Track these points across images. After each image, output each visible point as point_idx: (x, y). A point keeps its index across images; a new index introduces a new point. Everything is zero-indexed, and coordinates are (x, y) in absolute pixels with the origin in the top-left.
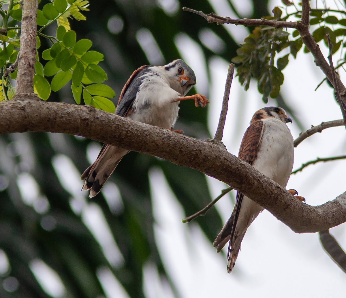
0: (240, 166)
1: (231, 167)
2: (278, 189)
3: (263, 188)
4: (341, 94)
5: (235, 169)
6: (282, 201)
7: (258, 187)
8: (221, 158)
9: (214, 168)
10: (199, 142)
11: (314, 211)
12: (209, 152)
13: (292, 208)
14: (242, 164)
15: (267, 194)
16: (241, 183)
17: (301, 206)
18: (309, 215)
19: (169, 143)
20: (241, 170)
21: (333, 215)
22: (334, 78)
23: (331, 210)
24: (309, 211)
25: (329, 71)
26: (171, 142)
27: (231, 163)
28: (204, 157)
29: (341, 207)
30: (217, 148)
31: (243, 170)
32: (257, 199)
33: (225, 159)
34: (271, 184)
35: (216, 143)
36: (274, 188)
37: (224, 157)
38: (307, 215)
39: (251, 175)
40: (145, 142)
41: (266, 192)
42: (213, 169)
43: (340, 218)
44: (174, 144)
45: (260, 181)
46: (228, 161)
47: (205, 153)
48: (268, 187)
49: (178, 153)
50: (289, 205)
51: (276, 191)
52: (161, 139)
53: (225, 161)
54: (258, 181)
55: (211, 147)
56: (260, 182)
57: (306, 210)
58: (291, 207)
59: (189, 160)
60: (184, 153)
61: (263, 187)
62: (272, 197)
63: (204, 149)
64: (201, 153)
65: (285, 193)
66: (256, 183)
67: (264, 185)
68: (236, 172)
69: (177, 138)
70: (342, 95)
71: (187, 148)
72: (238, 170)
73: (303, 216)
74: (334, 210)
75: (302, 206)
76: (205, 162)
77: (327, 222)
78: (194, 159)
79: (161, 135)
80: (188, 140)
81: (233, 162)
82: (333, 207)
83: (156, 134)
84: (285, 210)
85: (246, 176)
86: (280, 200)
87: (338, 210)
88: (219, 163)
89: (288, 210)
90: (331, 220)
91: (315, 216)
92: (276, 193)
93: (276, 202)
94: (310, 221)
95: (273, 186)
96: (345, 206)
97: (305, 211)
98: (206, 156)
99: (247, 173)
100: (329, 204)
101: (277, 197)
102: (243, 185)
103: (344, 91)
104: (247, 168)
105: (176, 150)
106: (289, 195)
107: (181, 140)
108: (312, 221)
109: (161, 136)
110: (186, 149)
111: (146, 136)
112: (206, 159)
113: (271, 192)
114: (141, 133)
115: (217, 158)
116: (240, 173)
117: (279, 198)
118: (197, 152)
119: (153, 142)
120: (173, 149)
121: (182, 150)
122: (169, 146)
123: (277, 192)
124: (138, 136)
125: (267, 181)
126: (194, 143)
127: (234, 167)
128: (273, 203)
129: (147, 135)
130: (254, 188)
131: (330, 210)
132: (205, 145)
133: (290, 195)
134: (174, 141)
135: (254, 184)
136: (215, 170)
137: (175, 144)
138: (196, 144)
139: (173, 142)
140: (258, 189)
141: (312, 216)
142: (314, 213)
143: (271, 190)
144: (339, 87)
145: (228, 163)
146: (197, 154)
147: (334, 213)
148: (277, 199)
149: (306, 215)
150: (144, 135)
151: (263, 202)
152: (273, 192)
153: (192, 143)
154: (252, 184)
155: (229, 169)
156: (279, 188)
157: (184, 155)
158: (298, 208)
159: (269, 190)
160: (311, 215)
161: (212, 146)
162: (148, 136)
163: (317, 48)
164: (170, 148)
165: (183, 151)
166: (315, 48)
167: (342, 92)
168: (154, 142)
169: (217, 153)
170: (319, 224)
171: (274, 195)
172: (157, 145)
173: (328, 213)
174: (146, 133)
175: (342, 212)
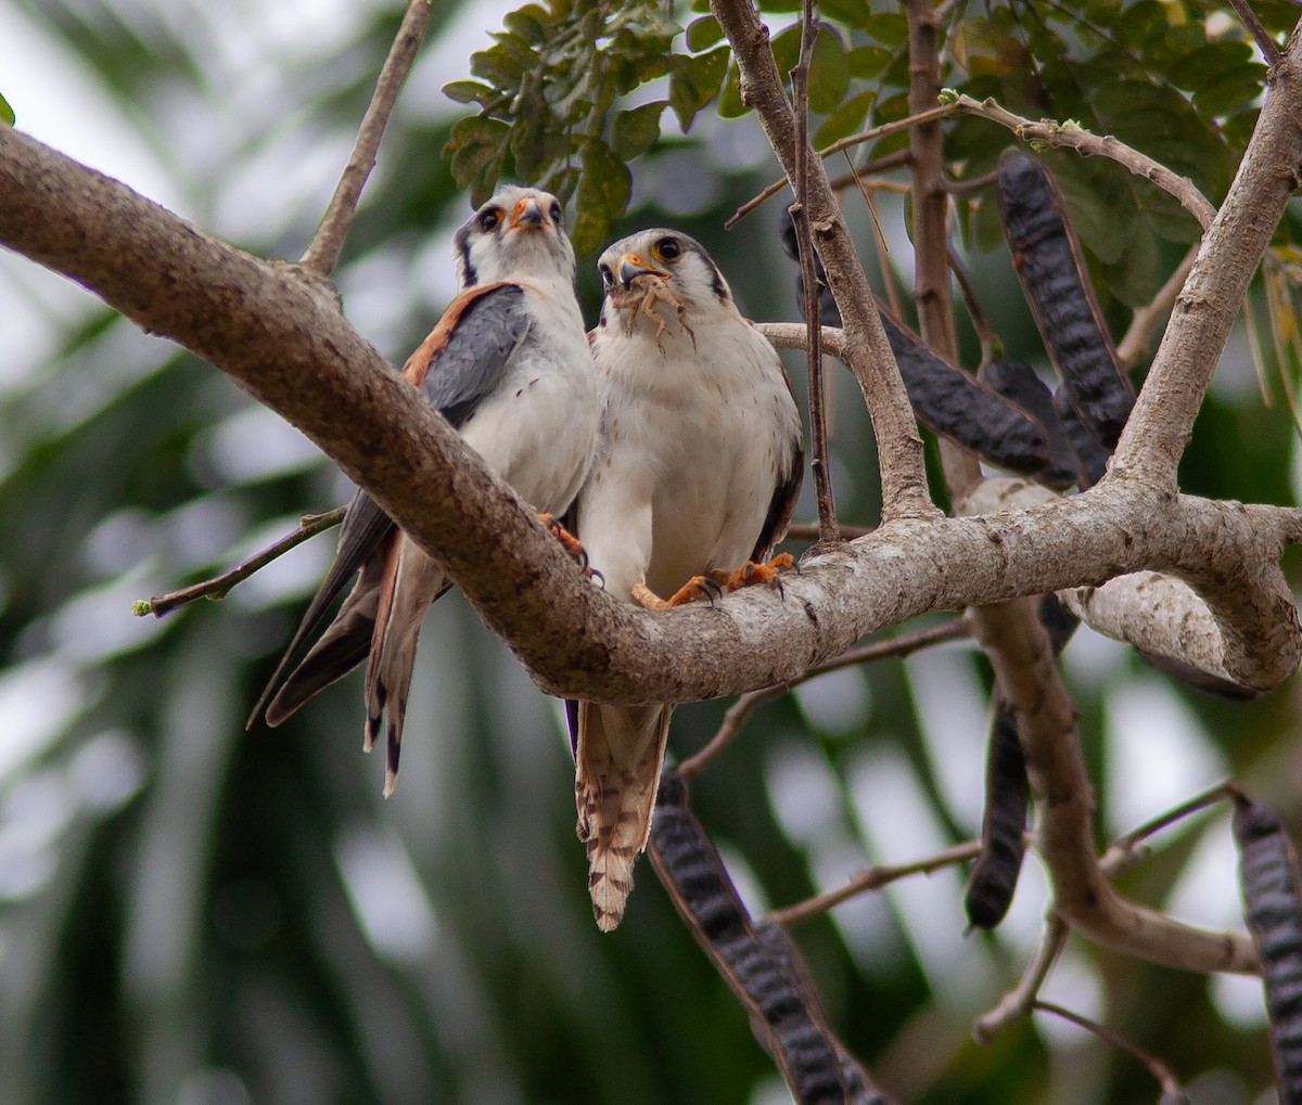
0: (378, 384)
1: (343, 382)
2: (509, 507)
3: (450, 488)
4: (816, 225)
5: (357, 392)
6: (512, 556)
7: (435, 480)
8: (315, 338)
9: (282, 370)
10: (243, 262)
11: (629, 621)
12: (275, 305)
13: (545, 591)
14: (391, 381)
15: (463, 516)
16: (370, 451)
17: (583, 591)
18: (609, 633)
19: (126, 236)
20: (380, 400)
21: (698, 655)
22: (803, 162)
23: (694, 634)
24: (608, 619)
25: (786, 133)
26: (134, 234)
27: (347, 366)
28: (249, 320)
29: (736, 631)
30: (306, 298)
31: (387, 401)
32: (420, 525)
33: (328, 344)
34: (483, 480)
35: (307, 282)
36: (493, 499)
37: (327, 336)
38: (600, 630)
39: (417, 429)
40: (39, 213)
41: (458, 503)
42: (277, 375)
43: (724, 672)
44: (145, 245)
45: (443, 458)
46: (337, 354)
47: (256, 305)
48: (473, 488)
49: (155, 282)
50: (537, 576)
51: (499, 512)
52: (102, 216)
53: (328, 353)
54: (438, 457)
55: (283, 286)
56: (444, 462)
57: (601, 613)
58: (546, 584)
59: (190, 318)
60: (177, 287)
61: (452, 482)
62: (480, 531)
63: (257, 291)
64: (241, 301)
65: (531, 526)
66: (428, 464)
67: (457, 478)
68: (358, 404)
69: (162, 227)
70: (819, 233)
71: (194, 270)
72: (370, 398)
73: (583, 631)
74: (706, 635)
75: (588, 594)
76: (252, 338)
77: (668, 676)
78: (212, 320)
79: (102, 199)
80: (201, 241)
81: (356, 363)
82: (704, 626)
83: (87, 193)
84: (518, 590)
85: (395, 428)
86: (507, 547)
87: (719, 641)
88: (301, 354)
89: (529, 595)
90: (685, 669)
91: (629, 641)
92: (497, 517)
93: (490, 552)
94: (607, 656)
95: (492, 489)
96: (749, 630)
97: (595, 616)
98: (257, 319)
99: (400, 417)
100: (693, 611)
101: (497, 535)
102: (379, 462)
103: (831, 219)
104: (404, 397)
105: (150, 269)
106: (544, 538)
107: (176, 238)
108: (612, 658)
109: (100, 205)
110: (186, 276)
111: (46, 193)
112: (255, 328)
113: (481, 510)
114: (27, 177)
115: (298, 333)
116: (374, 410)
117: (506, 539)
118: (228, 294)
119: (67, 220)
120: (139, 265)
121: (174, 274)
122: (125, 247)
123: (502, 514)
124: (17, 187)
125: (470, 462)
126: (224, 259)
127: (357, 382)
128: (477, 553)
129: (49, 189)
130: (418, 480)
131: (690, 633)
132: (261, 276)
133: (548, 539)
134: (149, 233)
135: (419, 463)
136: (283, 380)
137: (151, 246)
138: (230, 265)
139: (144, 237)
140: (434, 486)
141: (616, 640)
142: (629, 629)
143: (481, 505)
144: (816, 198)
145: (337, 362)
146: (225, 301)
147: (703, 649)
148: (497, 541)
149: (595, 629)
150: (40, 186)
151: (440, 543)
152: (488, 512)
153: (216, 257)
154: (413, 462)
155: (336, 385)
156: (512, 501)
157: (177, 294)
158: (568, 595)
159: (474, 501)
160: (613, 635)
161: (289, 286)
162: (55, 195)
163: (758, 37)
164: (130, 258)
165: (173, 280)
166: (751, 36)
167: (823, 220)
168: (72, 219)
169: (301, 317)
170: (637, 675)
171: (489, 523)
172: (83, 236)
173: (679, 644)
174: (47, 180)
175: (732, 652)
